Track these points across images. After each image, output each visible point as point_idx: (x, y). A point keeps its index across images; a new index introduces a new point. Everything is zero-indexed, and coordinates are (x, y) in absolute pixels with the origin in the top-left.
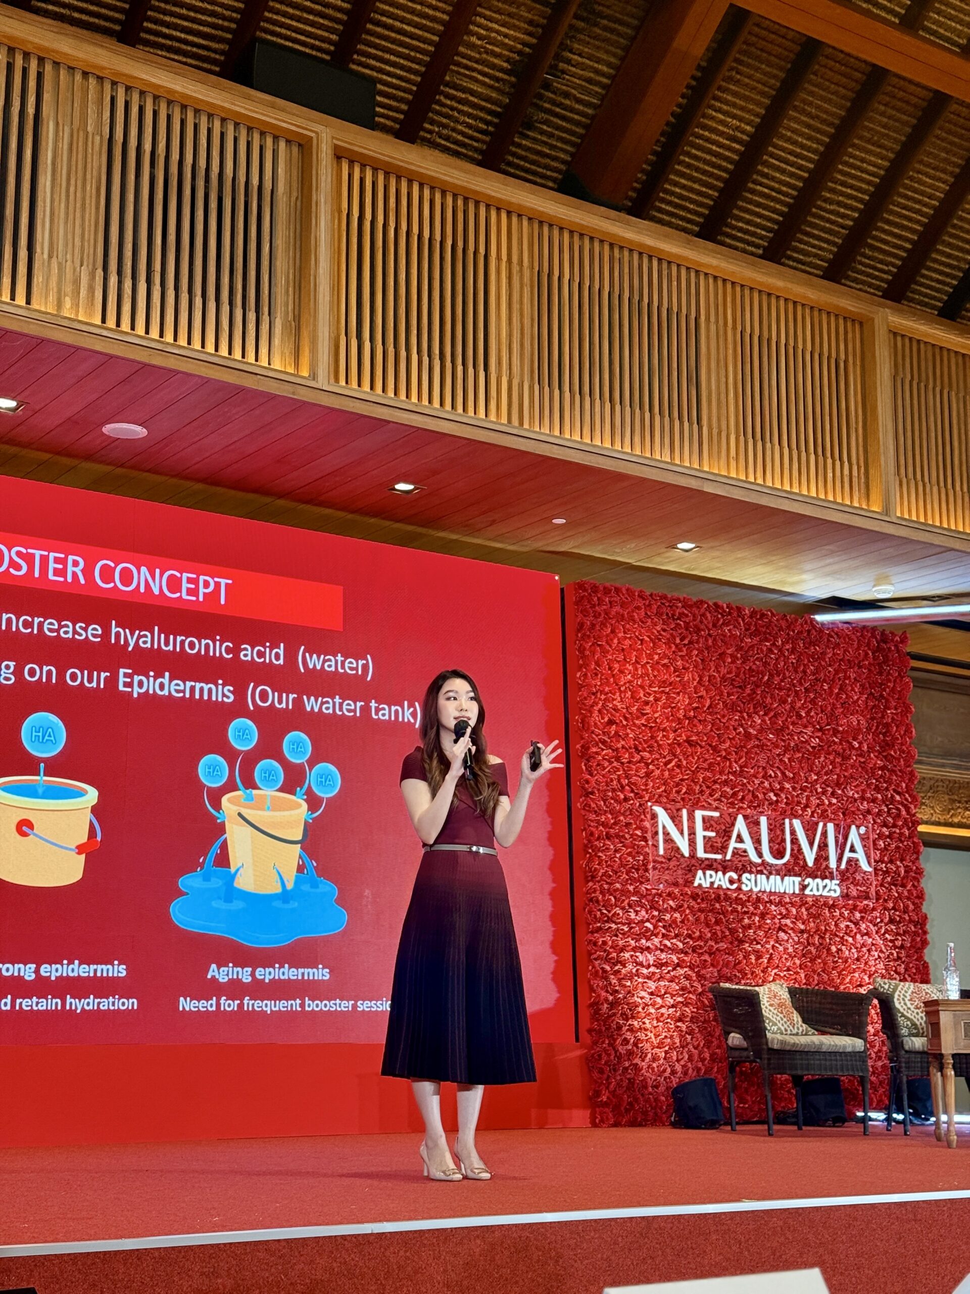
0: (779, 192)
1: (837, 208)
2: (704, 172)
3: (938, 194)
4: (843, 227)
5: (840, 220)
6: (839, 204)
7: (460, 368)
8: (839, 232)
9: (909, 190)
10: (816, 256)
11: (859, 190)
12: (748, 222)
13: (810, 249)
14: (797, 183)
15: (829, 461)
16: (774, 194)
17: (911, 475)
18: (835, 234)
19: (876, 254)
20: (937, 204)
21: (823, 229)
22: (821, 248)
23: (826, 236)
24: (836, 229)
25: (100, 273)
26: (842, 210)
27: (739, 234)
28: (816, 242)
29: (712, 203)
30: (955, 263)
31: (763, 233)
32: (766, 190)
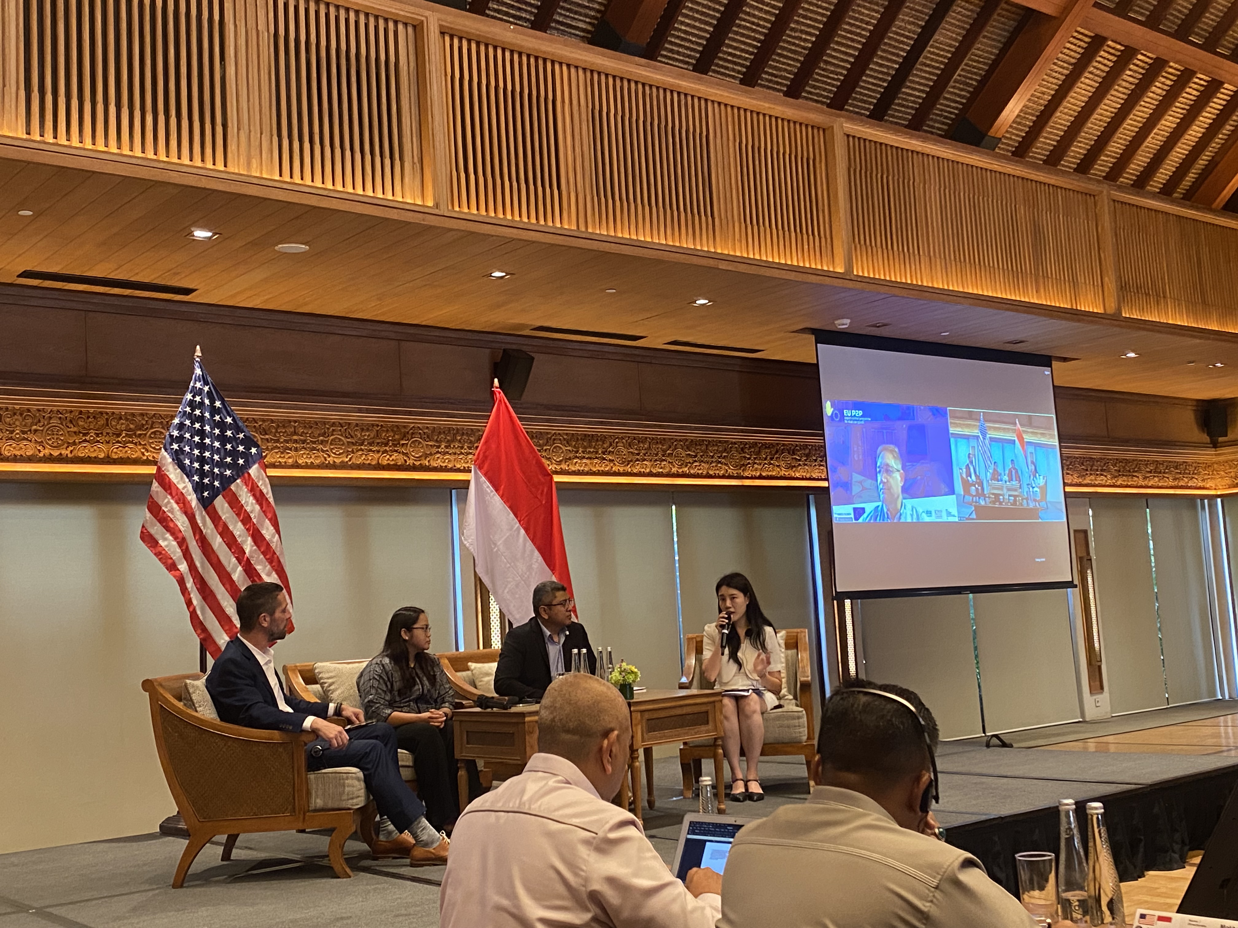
0: (758, 25)
1: (800, 35)
2: (703, 14)
3: (873, 21)
4: (804, 48)
5: (802, 44)
6: (802, 31)
7: (540, 189)
8: (802, 52)
9: (852, 19)
10: (785, 70)
11: (816, 20)
12: (736, 48)
13: (781, 66)
14: (771, 18)
15: (805, 236)
16: (754, 27)
17: (862, 242)
18: (799, 53)
19: (828, 67)
20: (872, 28)
21: (790, 51)
22: (789, 65)
23: (792, 56)
24: (800, 50)
25: (275, 139)
26: (804, 36)
27: (729, 58)
28: (785, 61)
29: (708, 36)
30: (886, 70)
31: (747, 56)
32: (748, 25)
